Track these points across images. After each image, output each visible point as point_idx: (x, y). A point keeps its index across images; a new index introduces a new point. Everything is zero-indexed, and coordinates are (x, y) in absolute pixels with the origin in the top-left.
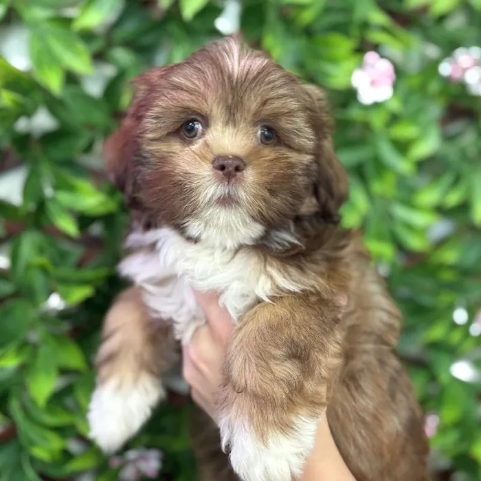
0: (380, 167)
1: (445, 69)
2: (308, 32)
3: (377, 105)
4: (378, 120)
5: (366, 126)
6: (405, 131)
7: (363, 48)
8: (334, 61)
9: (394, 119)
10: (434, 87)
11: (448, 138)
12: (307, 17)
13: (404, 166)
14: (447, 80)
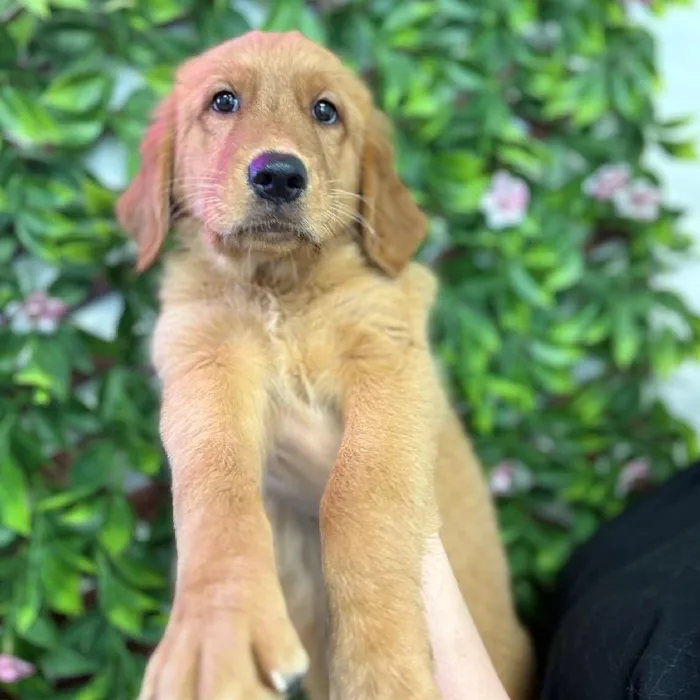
0: (513, 298)
1: (591, 186)
2: (434, 147)
3: (509, 230)
4: (511, 245)
5: (497, 252)
6: (542, 258)
7: (493, 166)
8: (460, 181)
9: (530, 244)
10: (578, 206)
11: (593, 266)
12: (431, 131)
13: (540, 297)
14: (592, 201)
